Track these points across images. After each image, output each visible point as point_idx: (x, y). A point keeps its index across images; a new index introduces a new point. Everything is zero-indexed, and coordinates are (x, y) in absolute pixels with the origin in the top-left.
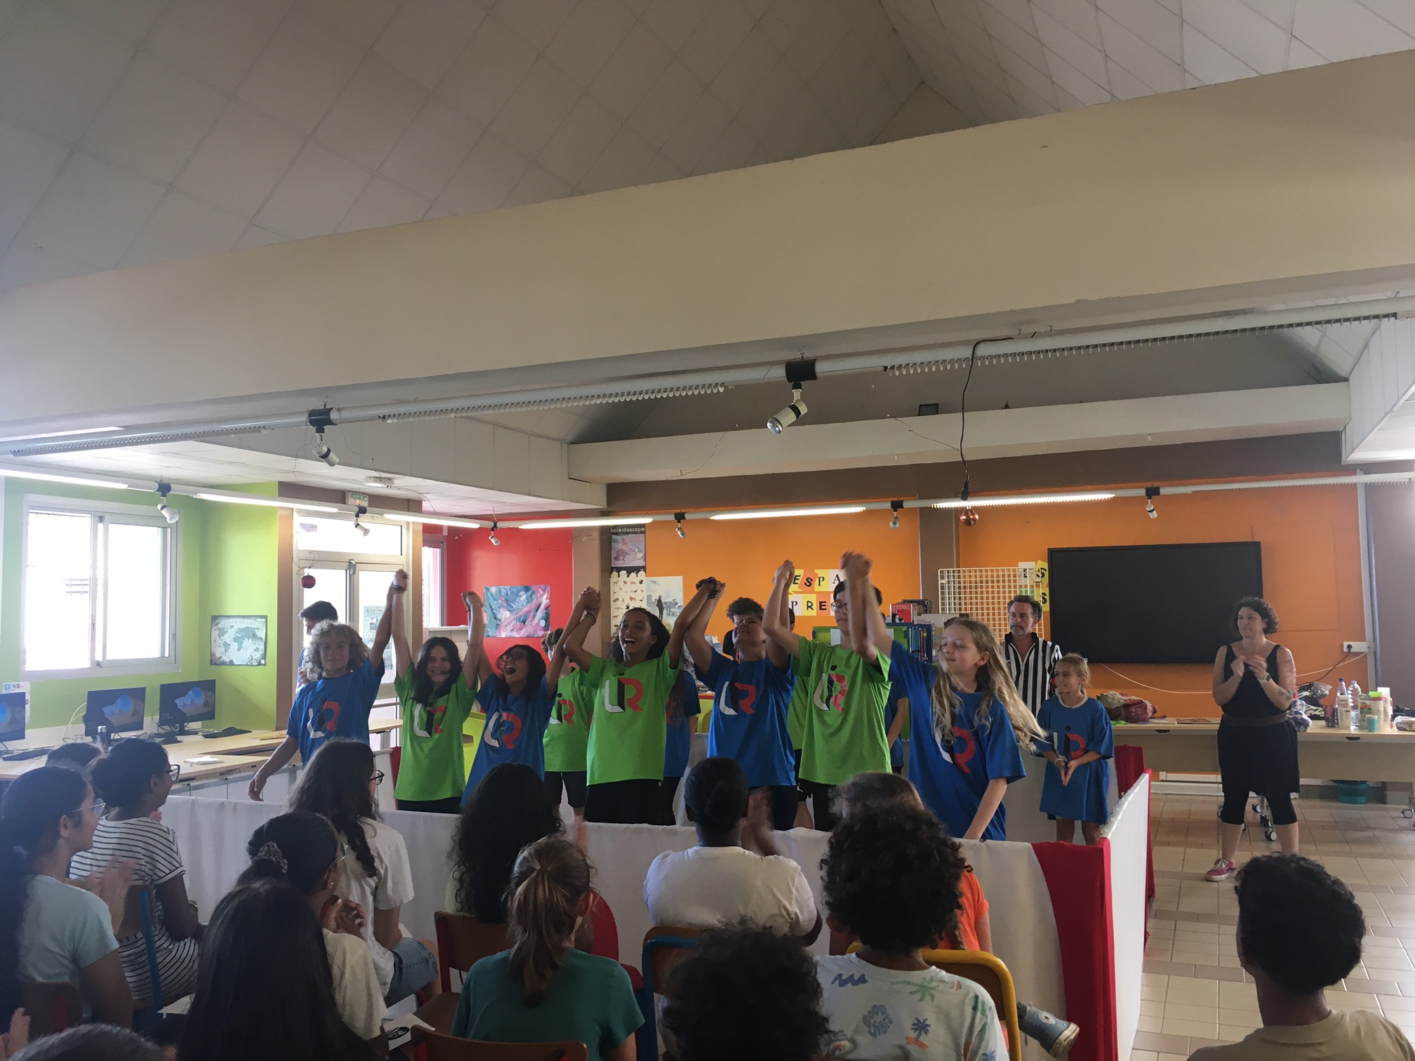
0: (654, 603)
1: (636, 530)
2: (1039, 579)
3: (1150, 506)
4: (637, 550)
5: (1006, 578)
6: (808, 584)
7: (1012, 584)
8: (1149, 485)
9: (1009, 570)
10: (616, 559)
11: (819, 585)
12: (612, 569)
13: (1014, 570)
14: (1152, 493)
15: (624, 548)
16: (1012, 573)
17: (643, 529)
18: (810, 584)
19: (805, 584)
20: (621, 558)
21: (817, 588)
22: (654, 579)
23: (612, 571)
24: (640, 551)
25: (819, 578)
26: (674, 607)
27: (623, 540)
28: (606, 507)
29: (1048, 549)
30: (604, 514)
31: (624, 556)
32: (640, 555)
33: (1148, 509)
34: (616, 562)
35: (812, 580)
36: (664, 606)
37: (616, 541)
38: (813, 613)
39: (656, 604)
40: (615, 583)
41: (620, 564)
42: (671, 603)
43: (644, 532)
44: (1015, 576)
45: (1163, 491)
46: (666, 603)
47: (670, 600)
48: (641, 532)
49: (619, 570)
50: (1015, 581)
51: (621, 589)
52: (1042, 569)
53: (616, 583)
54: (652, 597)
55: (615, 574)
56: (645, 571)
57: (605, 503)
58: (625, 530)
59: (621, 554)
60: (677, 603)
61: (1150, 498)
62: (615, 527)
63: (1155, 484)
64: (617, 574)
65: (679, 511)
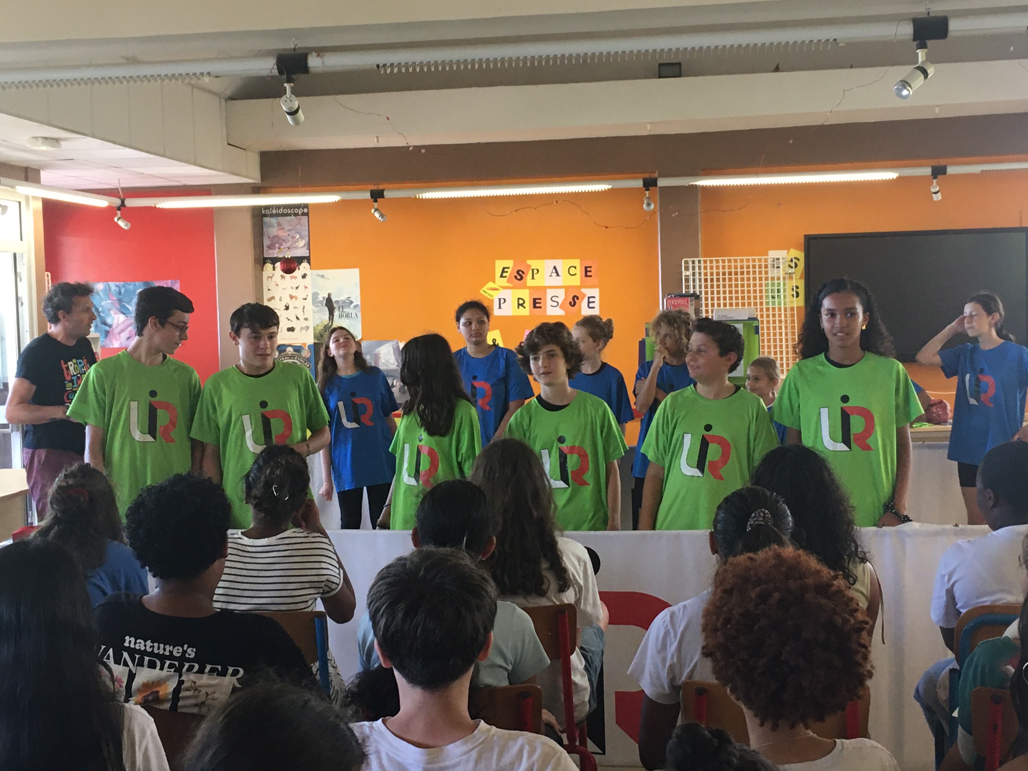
0: (321, 302)
1: (296, 211)
2: (793, 270)
3: (936, 187)
4: (298, 236)
5: (757, 270)
6: (519, 277)
7: (763, 276)
8: (935, 162)
9: (760, 260)
10: (269, 247)
11: (533, 278)
12: (264, 261)
13: (766, 260)
14: (938, 172)
15: (281, 234)
16: (763, 263)
17: (306, 210)
18: (522, 278)
19: (516, 277)
20: (277, 245)
21: (529, 281)
22: (321, 272)
23: (264, 263)
24: (302, 238)
25: (533, 270)
26: (349, 306)
27: (279, 224)
28: (260, 182)
29: (805, 235)
30: (256, 190)
31: (281, 244)
32: (302, 243)
33: (933, 190)
34: (271, 251)
35: (523, 273)
36: (335, 305)
37: (271, 226)
38: (525, 311)
39: (325, 302)
40: (268, 277)
41: (275, 253)
42: (344, 302)
43: (307, 214)
44: (766, 267)
45: (951, 170)
46: (337, 302)
47: (343, 298)
48: (303, 214)
49: (274, 261)
50: (766, 273)
51: (277, 285)
52: (795, 258)
53: (271, 277)
54: (318, 294)
55: (269, 266)
56: (309, 262)
57: (259, 177)
58: (281, 211)
59: (276, 241)
60: (352, 302)
61: (935, 178)
62: (267, 207)
63: (941, 162)
64: (271, 266)
65: (375, 188)
